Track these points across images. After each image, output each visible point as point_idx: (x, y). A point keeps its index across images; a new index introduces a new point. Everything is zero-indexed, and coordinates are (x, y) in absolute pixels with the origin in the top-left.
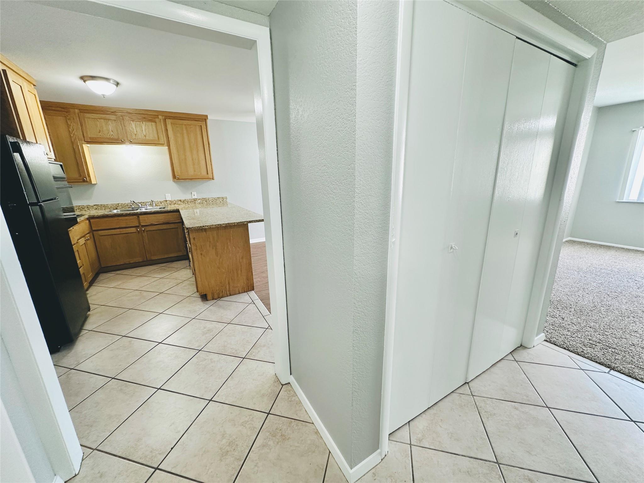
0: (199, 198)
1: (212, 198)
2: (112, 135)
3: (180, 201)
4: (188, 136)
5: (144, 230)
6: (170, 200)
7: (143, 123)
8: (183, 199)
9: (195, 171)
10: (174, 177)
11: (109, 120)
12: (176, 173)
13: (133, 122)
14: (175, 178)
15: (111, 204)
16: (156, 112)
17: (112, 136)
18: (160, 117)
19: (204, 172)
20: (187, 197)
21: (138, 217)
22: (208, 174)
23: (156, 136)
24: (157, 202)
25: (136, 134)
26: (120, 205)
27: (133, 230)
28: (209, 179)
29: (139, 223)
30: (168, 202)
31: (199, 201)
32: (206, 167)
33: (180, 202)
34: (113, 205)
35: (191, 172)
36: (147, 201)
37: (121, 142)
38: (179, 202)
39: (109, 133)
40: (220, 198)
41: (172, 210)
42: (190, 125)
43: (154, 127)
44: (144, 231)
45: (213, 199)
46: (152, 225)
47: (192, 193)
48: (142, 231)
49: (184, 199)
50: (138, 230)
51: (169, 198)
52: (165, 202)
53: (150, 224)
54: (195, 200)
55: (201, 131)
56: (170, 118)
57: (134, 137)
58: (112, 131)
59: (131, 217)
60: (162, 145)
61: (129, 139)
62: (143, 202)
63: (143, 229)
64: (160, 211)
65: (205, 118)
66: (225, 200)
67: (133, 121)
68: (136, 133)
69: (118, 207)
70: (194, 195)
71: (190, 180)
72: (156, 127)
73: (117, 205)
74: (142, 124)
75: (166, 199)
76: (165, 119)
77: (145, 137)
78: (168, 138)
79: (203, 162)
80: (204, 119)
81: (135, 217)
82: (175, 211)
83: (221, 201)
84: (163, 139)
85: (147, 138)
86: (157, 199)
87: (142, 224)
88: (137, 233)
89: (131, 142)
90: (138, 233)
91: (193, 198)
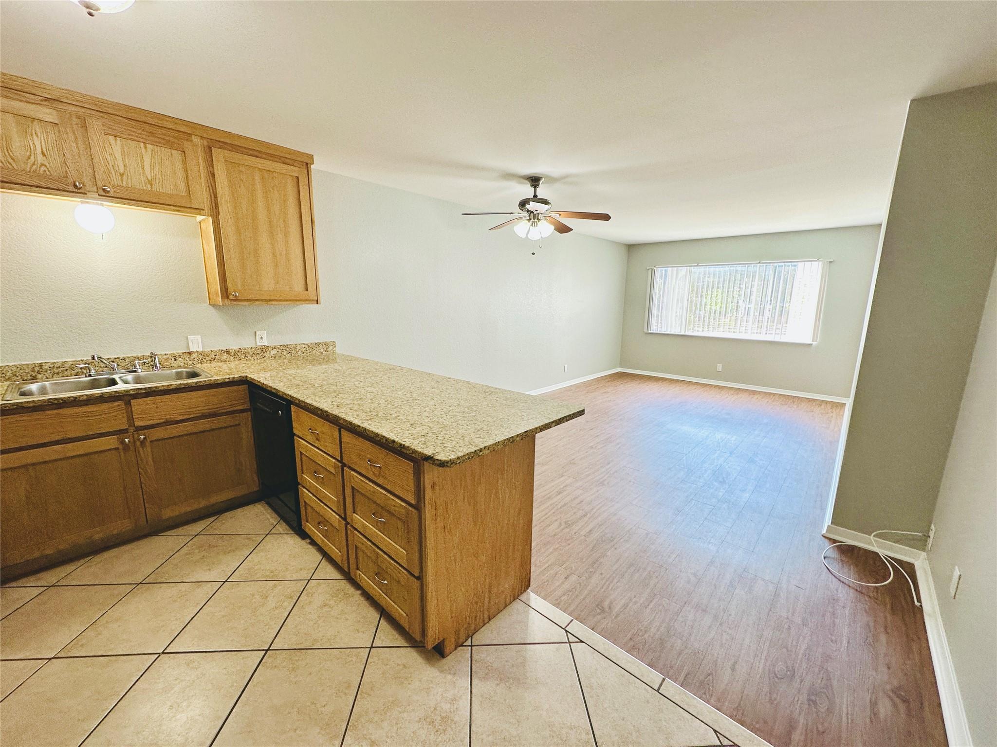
0: (273, 345)
1: (304, 346)
2: (42, 165)
3: (228, 352)
4: (267, 198)
5: (145, 438)
6: (200, 349)
7: (146, 148)
8: (233, 346)
9: (277, 283)
10: (225, 293)
11: (34, 119)
12: (229, 285)
13: (116, 140)
14: (227, 297)
15: (15, 366)
16: (187, 126)
17: (43, 168)
18: (196, 140)
19: (299, 287)
20: (246, 342)
21: (125, 404)
22: (307, 290)
23: (182, 186)
24: (165, 357)
25: (123, 174)
26: (45, 367)
27: (111, 442)
28: (308, 301)
29: (131, 419)
30: (194, 355)
31: (274, 352)
32: (303, 273)
33: (226, 354)
34: (19, 367)
35: (268, 284)
36: (135, 355)
37: (71, 188)
38: (225, 356)
39: (29, 158)
40: (320, 345)
41: (227, 380)
42: (273, 172)
43: (179, 165)
44: (143, 443)
45: (306, 346)
46: (168, 423)
47: (258, 333)
48: (138, 443)
49: (236, 348)
50: (126, 440)
51: (196, 344)
52: (187, 357)
53: (162, 421)
54: (264, 350)
55: (295, 189)
56: (223, 145)
57: (116, 180)
58: (43, 153)
59: (105, 406)
60: (199, 210)
61: (100, 184)
62: (122, 356)
63: (142, 437)
64: (193, 385)
65: (308, 162)
66: (331, 348)
67: (115, 136)
68: (122, 171)
69: (38, 372)
70: (262, 338)
71: (264, 303)
72: (184, 162)
73: (37, 369)
74: (143, 150)
75: (188, 347)
76: (210, 148)
77: (149, 186)
78: (216, 197)
79: (298, 263)
80: (306, 162)
81: (116, 404)
82: (237, 381)
83: (322, 350)
84: (202, 196)
85: (156, 188)
86: (165, 348)
87: (138, 423)
88: (121, 450)
89: (105, 194)
90: (124, 449)
91: (258, 344)
